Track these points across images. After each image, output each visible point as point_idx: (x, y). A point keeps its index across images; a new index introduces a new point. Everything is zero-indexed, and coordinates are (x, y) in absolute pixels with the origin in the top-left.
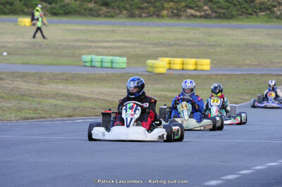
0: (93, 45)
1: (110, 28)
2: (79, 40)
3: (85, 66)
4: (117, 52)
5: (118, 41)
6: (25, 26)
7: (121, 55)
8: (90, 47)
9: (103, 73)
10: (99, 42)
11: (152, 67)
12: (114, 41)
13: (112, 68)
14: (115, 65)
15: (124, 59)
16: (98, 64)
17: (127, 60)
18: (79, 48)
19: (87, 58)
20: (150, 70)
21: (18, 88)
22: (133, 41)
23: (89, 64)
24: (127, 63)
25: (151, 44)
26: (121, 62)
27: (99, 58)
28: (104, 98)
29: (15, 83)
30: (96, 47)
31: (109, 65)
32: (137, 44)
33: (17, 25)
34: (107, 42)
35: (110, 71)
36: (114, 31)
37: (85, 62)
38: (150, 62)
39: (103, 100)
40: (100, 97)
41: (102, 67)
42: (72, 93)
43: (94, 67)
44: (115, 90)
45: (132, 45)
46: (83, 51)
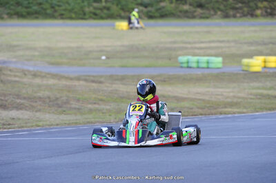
0: (189, 46)
1: (205, 29)
2: (175, 42)
3: (182, 67)
4: (213, 52)
5: (213, 42)
6: (122, 30)
7: (216, 55)
8: (186, 48)
9: (199, 73)
10: (195, 43)
11: (248, 66)
12: (210, 42)
13: (208, 68)
14: (211, 66)
15: (220, 59)
16: (194, 65)
17: (224, 59)
18: (175, 49)
19: (183, 59)
20: (245, 68)
21: (117, 90)
22: (228, 41)
23: (185, 65)
24: (223, 63)
25: (245, 43)
26: (217, 61)
27: (196, 58)
28: (201, 98)
29: (114, 86)
30: (192, 48)
31: (205, 65)
32: (232, 44)
33: (114, 29)
34: (202, 42)
35: (206, 72)
36: (209, 32)
37: (182, 63)
38: (245, 61)
39: (200, 99)
40: (198, 97)
41: (198, 67)
42: (170, 94)
43: (191, 67)
44: (211, 90)
45: (227, 45)
46: (179, 52)
